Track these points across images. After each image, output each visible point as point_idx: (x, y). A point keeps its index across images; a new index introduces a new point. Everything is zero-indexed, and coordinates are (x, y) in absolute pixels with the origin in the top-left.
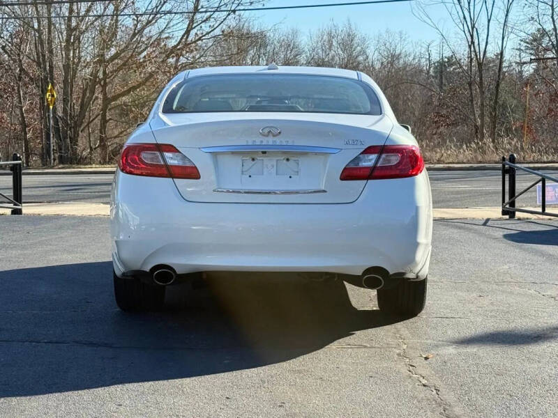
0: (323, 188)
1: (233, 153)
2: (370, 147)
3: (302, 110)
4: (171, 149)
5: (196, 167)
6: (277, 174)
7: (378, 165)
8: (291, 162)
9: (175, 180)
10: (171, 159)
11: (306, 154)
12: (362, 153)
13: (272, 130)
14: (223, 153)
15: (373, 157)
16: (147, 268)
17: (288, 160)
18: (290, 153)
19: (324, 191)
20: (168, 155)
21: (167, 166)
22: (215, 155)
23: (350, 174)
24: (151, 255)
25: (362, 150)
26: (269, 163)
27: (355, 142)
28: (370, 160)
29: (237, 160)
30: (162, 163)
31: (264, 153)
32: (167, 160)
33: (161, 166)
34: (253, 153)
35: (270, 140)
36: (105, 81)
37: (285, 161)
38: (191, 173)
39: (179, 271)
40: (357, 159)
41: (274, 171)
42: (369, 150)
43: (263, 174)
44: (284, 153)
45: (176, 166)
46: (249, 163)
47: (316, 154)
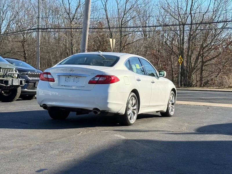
1: (64, 75)
2: (98, 75)
4: (50, 74)
7: (99, 80)
9: (49, 82)
11: (81, 76)
13: (72, 69)
14: (61, 75)
15: (98, 78)
16: (42, 105)
17: (77, 78)
18: (77, 76)
19: (84, 87)
21: (48, 78)
22: (59, 76)
23: (91, 82)
25: (95, 76)
26: (72, 78)
27: (94, 74)
29: (64, 77)
31: (70, 76)
34: (68, 76)
35: (71, 72)
36: (203, 55)
38: (53, 80)
40: (94, 78)
41: (73, 81)
42: (97, 76)
43: (70, 81)
46: (67, 78)
47: (84, 76)
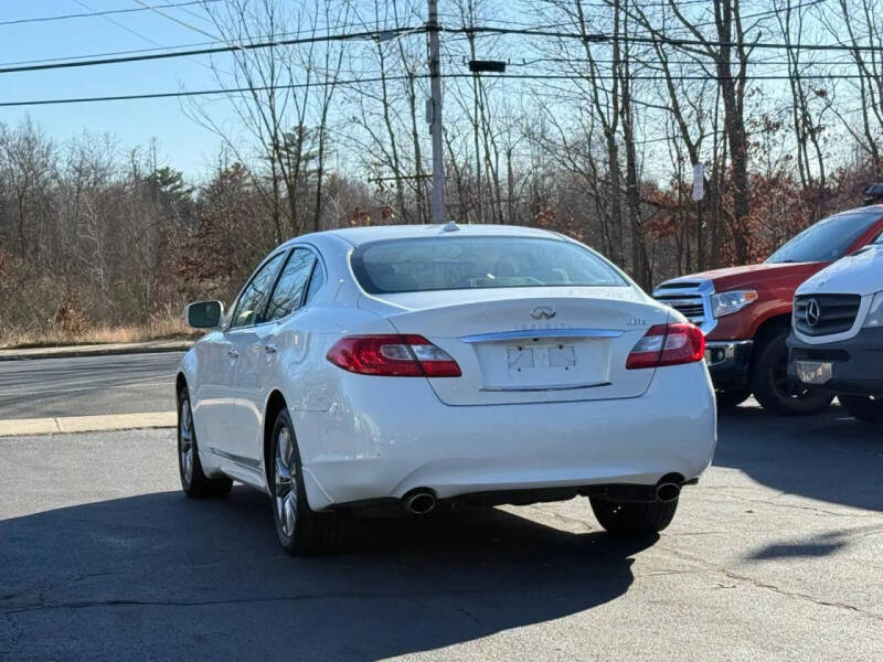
0: (607, 381)
1: (497, 343)
2: (653, 328)
3: (542, 283)
4: (419, 340)
5: (454, 362)
6: (551, 365)
7: (666, 348)
8: (564, 350)
9: (430, 379)
10: (421, 354)
11: (581, 339)
12: (647, 335)
13: (545, 310)
14: (486, 343)
15: (659, 339)
16: (400, 495)
17: (561, 347)
18: (565, 340)
19: (608, 384)
20: (416, 348)
21: (417, 362)
22: (476, 345)
23: (637, 361)
24: (405, 479)
25: (645, 332)
26: (541, 352)
27: (637, 322)
28: (655, 343)
29: (502, 351)
30: (410, 358)
31: (535, 340)
32: (418, 355)
33: (409, 362)
34: (520, 342)
35: (543, 324)
37: (557, 349)
38: (450, 370)
39: (441, 495)
40: (642, 343)
41: (546, 362)
42: (653, 331)
43: (533, 366)
44: (558, 339)
45: (427, 362)
46: (515, 354)
47: (594, 338)
